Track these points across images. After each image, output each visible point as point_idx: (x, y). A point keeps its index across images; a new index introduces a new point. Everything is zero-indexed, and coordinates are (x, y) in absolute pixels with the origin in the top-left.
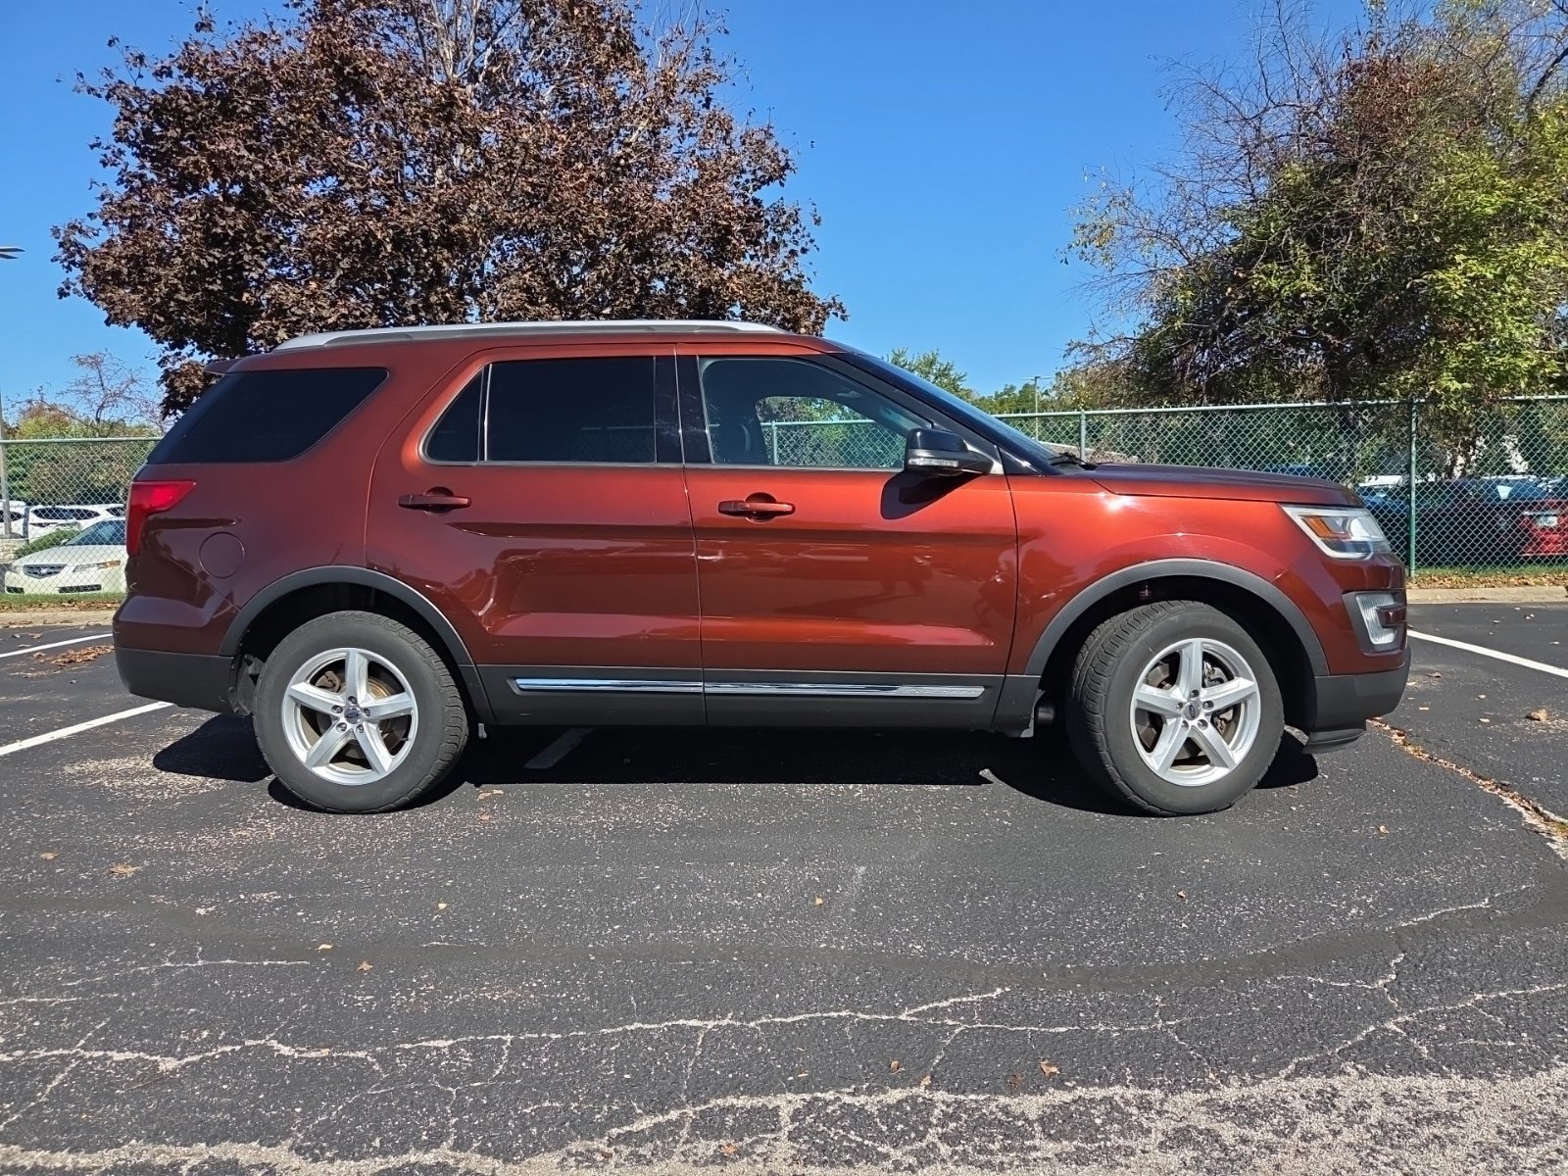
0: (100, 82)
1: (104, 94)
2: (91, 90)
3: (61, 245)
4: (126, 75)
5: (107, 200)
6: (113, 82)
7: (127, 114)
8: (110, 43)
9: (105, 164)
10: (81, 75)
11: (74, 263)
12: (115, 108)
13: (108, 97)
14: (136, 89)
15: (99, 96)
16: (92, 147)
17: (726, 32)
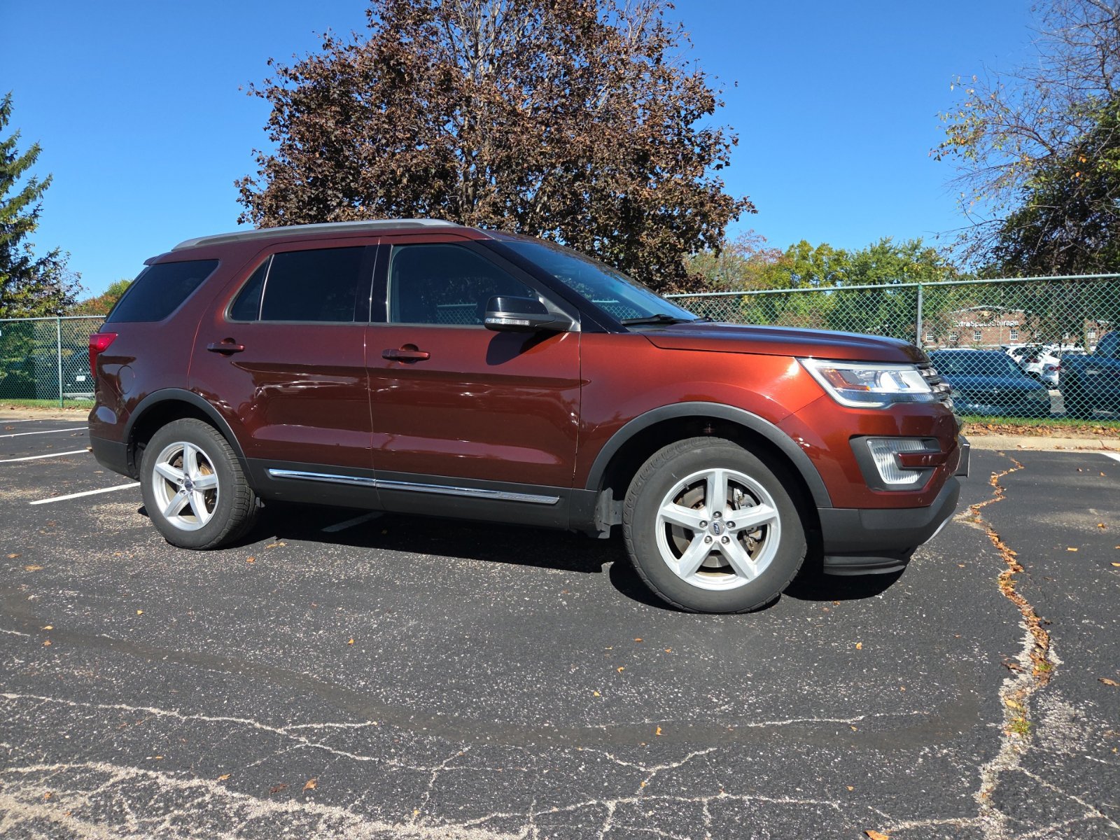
0: (263, 88)
1: (265, 95)
2: (258, 93)
3: (241, 191)
4: (279, 82)
5: (261, 162)
6: (270, 87)
7: (279, 106)
8: (269, 63)
9: (273, 140)
10: (252, 84)
11: (249, 202)
12: (271, 105)
13: (268, 97)
14: (283, 90)
15: (262, 97)
16: (265, 129)
17: (672, 7)
